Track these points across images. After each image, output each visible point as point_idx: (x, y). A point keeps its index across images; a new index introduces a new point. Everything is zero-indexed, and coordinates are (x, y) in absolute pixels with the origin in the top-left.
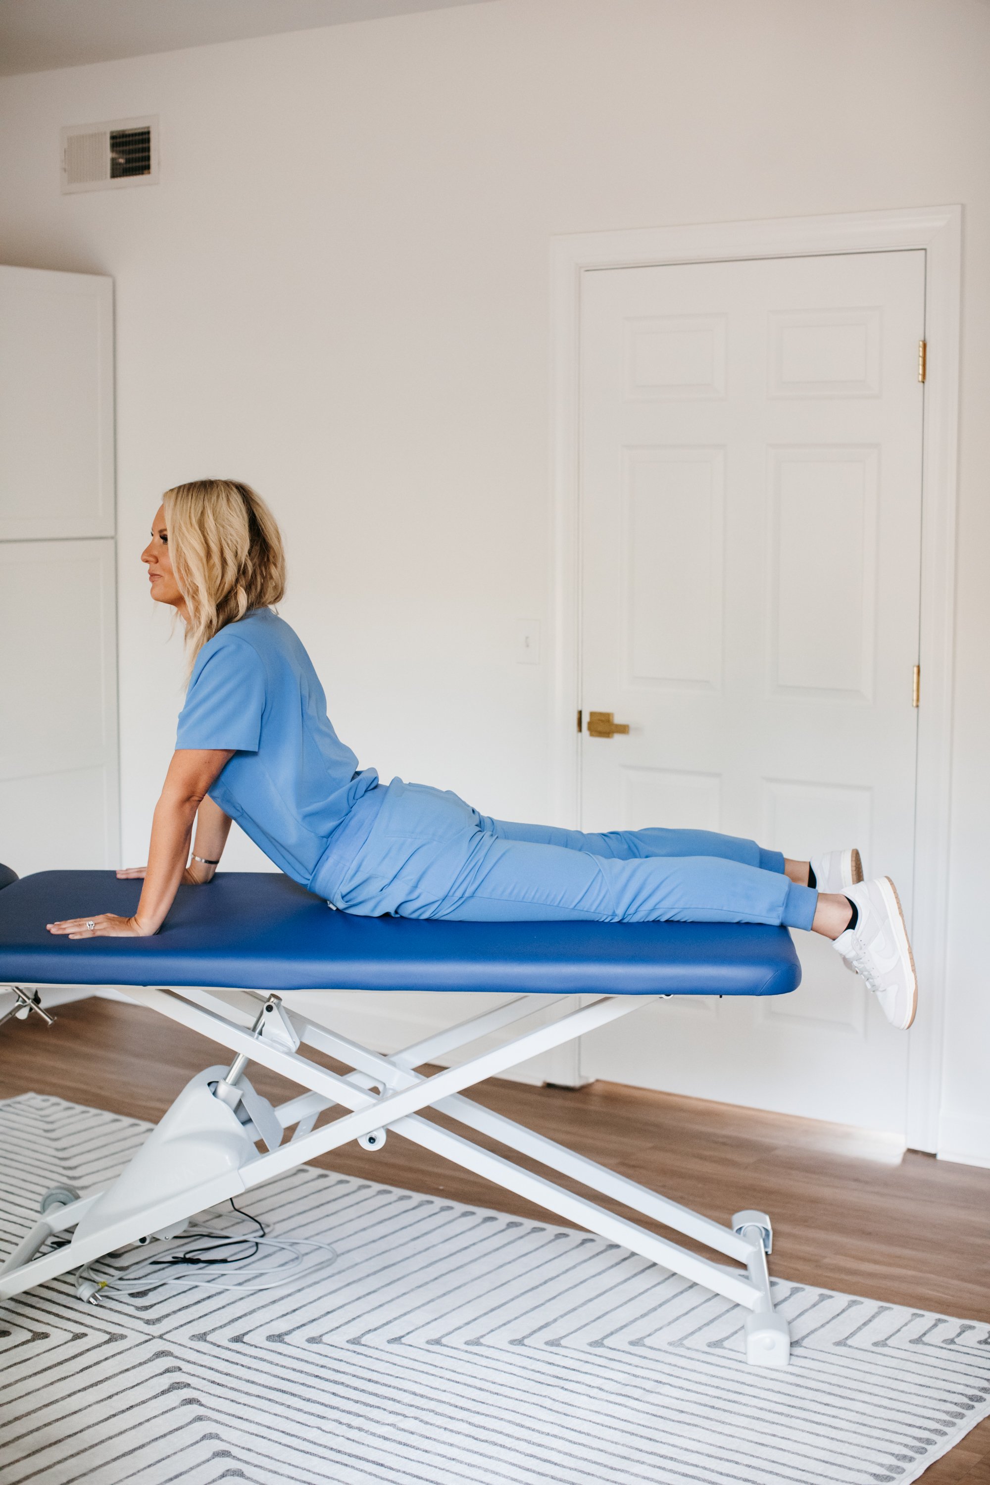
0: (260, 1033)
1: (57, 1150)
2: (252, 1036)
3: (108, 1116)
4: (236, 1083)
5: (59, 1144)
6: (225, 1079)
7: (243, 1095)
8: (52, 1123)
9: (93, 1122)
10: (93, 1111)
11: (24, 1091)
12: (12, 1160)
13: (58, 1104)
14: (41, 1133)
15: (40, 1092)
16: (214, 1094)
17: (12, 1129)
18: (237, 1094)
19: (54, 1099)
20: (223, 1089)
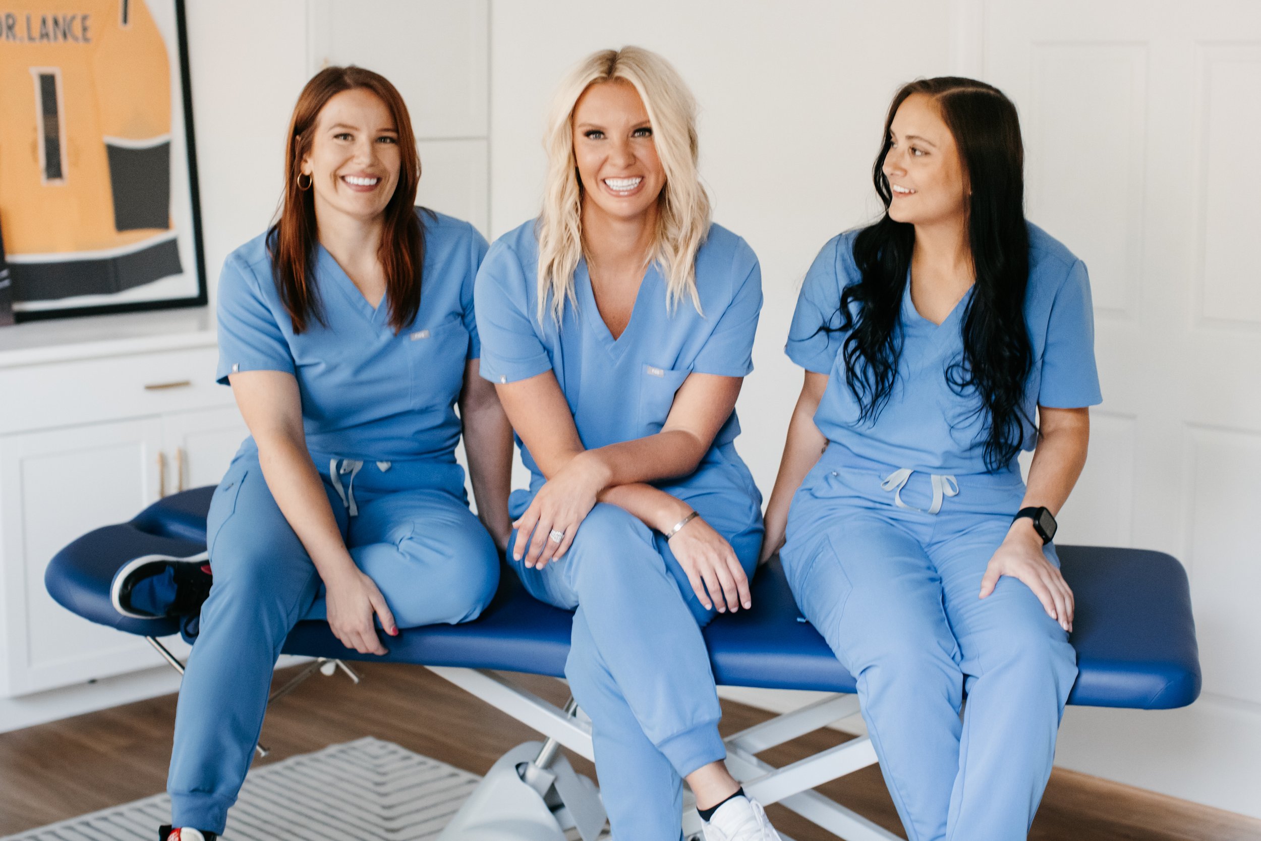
0: (574, 714)
1: (385, 807)
2: (564, 717)
3: (446, 769)
4: (549, 765)
5: (387, 801)
6: (535, 761)
7: (556, 779)
8: (384, 774)
9: (428, 776)
10: (431, 762)
11: (361, 734)
12: (333, 817)
13: (394, 752)
14: (370, 785)
15: (380, 736)
16: (523, 777)
17: (342, 779)
18: (547, 779)
19: (392, 746)
20: (532, 772)
